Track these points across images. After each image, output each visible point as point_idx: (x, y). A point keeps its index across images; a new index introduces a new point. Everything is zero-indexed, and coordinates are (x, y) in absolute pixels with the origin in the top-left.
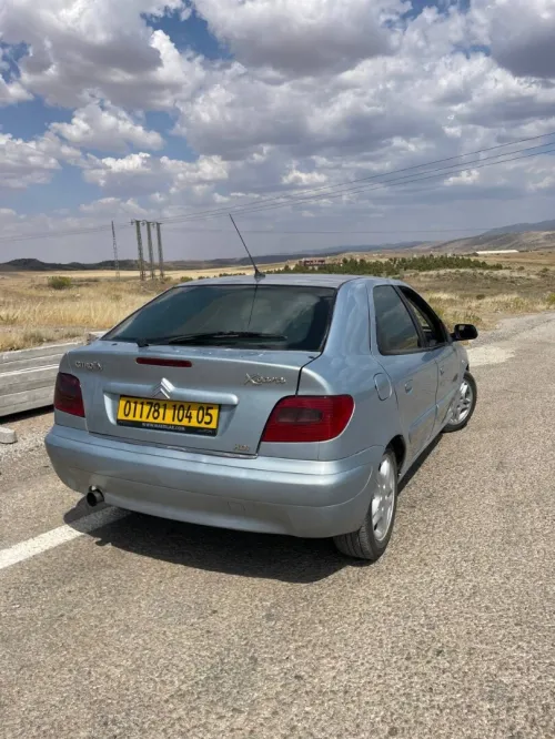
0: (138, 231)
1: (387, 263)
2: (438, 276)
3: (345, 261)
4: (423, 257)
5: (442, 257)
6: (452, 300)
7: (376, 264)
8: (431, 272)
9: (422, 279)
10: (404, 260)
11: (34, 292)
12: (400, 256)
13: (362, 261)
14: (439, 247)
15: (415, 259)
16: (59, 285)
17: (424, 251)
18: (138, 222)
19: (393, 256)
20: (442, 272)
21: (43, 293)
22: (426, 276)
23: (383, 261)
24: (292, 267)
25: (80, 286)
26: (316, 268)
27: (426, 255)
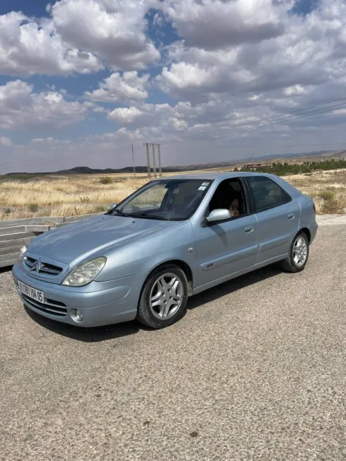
0: (147, 149)
1: (302, 166)
2: (335, 173)
3: (274, 164)
4: (327, 161)
5: (340, 161)
6: (342, 188)
7: (295, 166)
8: (331, 171)
9: (324, 175)
10: (314, 163)
11: (92, 185)
12: (311, 161)
13: (285, 164)
14: (339, 154)
15: (321, 163)
16: (106, 181)
17: (329, 157)
18: (147, 144)
19: (306, 161)
20: (339, 170)
21: (97, 186)
22: (327, 173)
23: (300, 164)
24: (239, 169)
25: (116, 182)
26: (255, 169)
27: (330, 160)
